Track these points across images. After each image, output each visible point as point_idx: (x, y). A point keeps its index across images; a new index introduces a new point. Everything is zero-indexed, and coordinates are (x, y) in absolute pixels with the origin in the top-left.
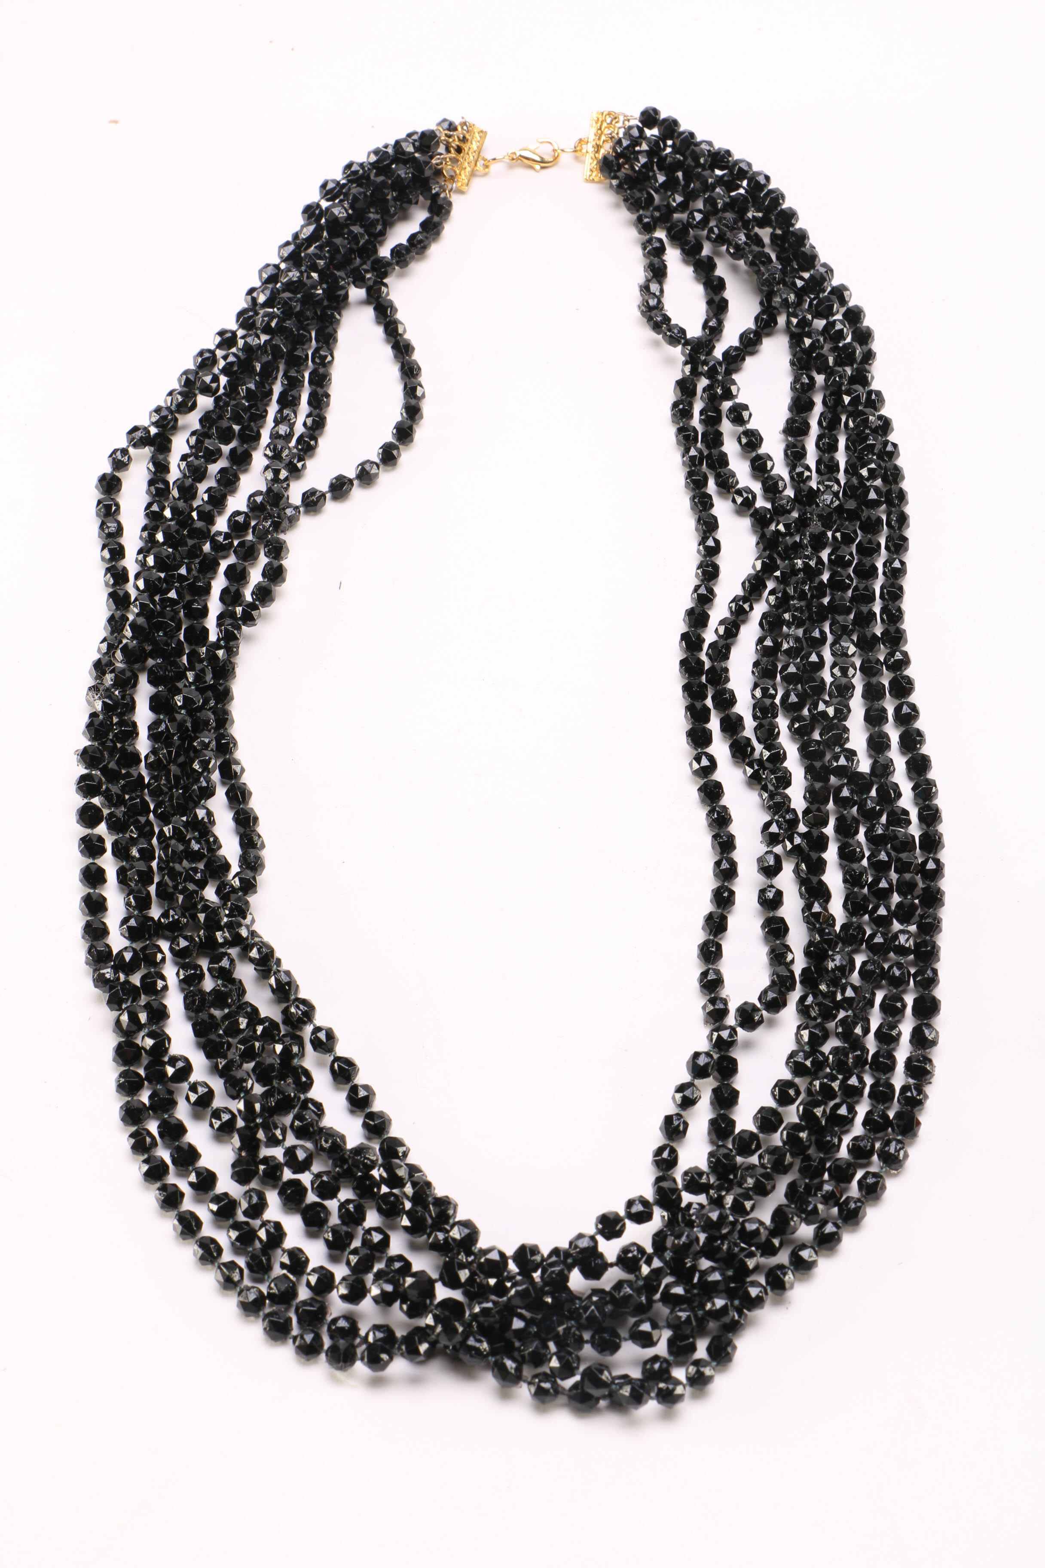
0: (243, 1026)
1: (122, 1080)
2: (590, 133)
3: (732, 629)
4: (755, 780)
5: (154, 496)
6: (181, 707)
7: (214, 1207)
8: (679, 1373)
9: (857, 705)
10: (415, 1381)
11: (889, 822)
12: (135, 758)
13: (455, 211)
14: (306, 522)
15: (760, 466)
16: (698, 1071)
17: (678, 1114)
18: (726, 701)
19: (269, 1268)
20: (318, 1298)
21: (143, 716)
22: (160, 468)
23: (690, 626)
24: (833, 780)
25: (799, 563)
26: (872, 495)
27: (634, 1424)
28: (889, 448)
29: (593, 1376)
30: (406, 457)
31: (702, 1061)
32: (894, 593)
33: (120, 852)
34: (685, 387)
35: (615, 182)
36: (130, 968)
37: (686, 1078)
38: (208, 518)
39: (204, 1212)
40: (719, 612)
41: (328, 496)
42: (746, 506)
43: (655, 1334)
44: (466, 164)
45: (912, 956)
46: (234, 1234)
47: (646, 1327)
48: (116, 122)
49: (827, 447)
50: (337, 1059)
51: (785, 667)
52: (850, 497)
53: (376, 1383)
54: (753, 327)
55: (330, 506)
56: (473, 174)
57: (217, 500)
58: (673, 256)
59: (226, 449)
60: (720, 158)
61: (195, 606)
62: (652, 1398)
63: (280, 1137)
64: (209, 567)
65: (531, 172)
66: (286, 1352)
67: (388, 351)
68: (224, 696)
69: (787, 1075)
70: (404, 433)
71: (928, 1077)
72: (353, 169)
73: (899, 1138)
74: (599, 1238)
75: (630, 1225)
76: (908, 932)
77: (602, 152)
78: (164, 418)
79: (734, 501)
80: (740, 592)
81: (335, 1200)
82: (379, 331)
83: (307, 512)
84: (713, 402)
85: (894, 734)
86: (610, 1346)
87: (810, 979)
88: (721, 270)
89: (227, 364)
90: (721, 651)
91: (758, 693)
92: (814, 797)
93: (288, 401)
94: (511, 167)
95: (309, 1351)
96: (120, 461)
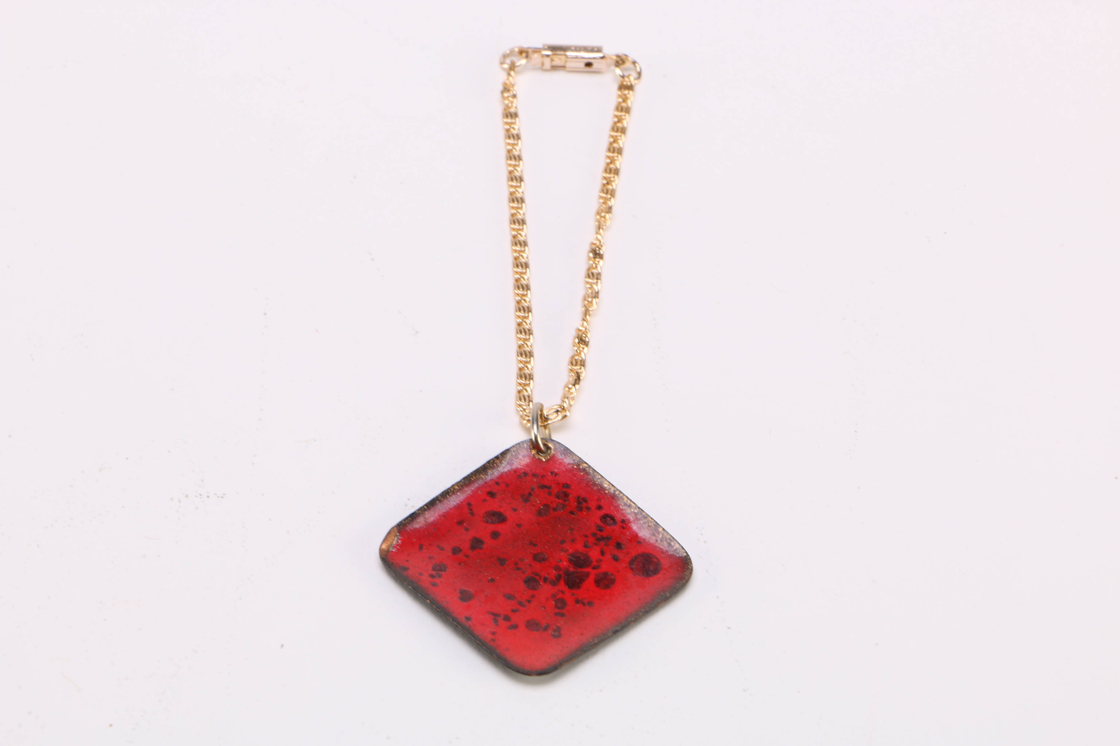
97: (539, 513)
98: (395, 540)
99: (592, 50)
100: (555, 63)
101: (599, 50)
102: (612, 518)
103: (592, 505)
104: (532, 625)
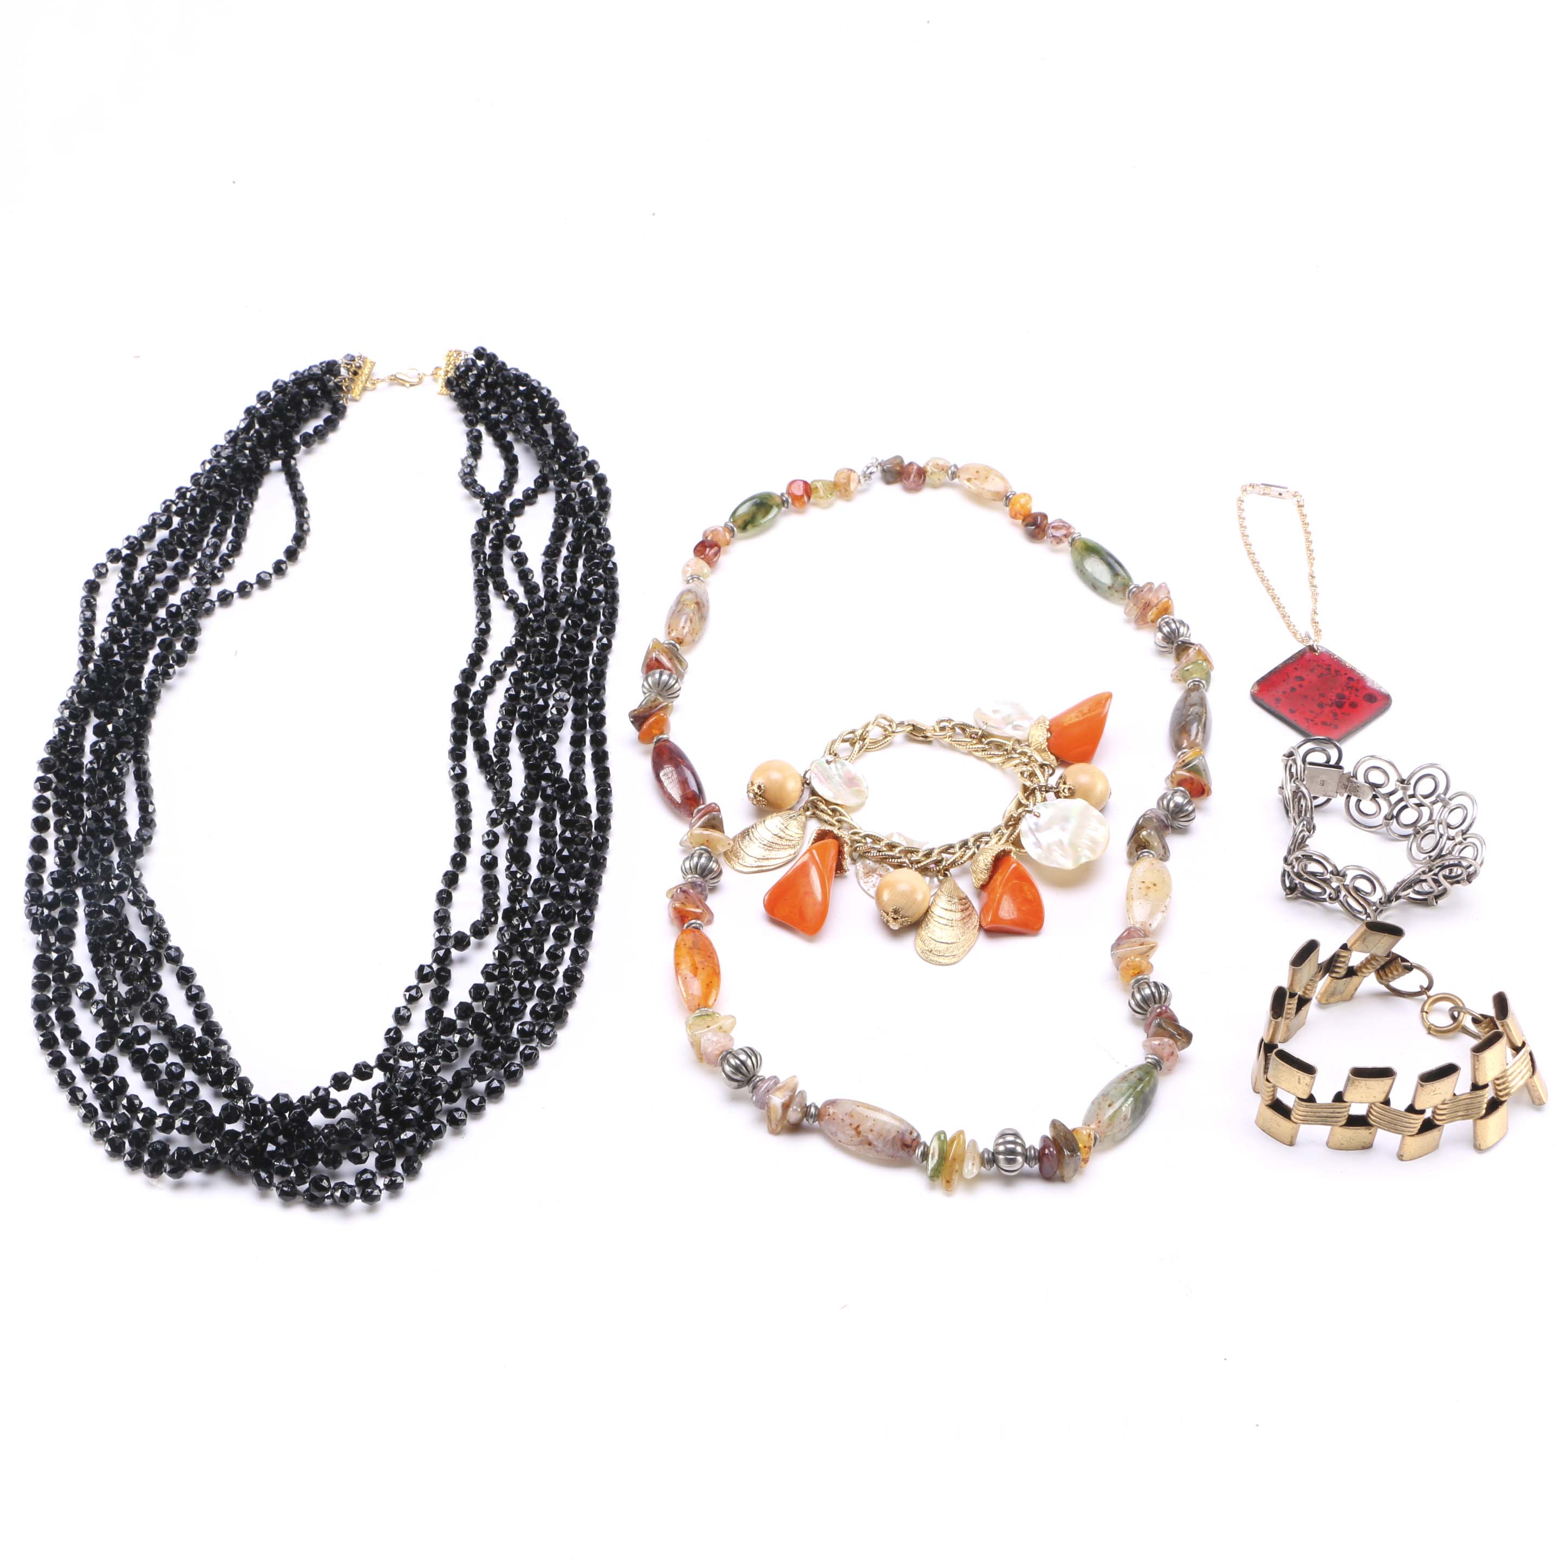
0: (119, 945)
1: (35, 981)
2: (442, 363)
3: (490, 684)
4: (491, 782)
5: (120, 595)
6: (111, 732)
7: (83, 1066)
8: (381, 1182)
9: (566, 733)
10: (204, 1185)
11: (577, 812)
12: (80, 766)
13: (349, 412)
14: (219, 612)
15: (524, 576)
16: (423, 975)
17: (405, 1007)
18: (479, 731)
19: (116, 1108)
20: (145, 1129)
21: (90, 738)
22: (127, 575)
23: (463, 680)
24: (543, 783)
25: (538, 639)
26: (595, 596)
27: (349, 1215)
28: (610, 565)
29: (316, 1183)
30: (292, 570)
31: (427, 970)
32: (602, 661)
33: (58, 828)
34: (482, 526)
35: (454, 394)
36: (51, 906)
37: (414, 982)
38: (153, 609)
39: (77, 1071)
40: (485, 671)
41: (236, 595)
42: (512, 603)
43: (364, 1155)
44: (360, 382)
45: (579, 901)
46: (94, 1085)
47: (358, 1150)
48: (138, 357)
49: (571, 564)
50: (182, 968)
51: (521, 708)
52: (581, 597)
53: (179, 1186)
54: (533, 486)
55: (237, 601)
56: (365, 389)
57: (161, 597)
58: (488, 443)
59: (170, 564)
60: (521, 379)
61: (134, 666)
62: (357, 1198)
63: (129, 1020)
64: (149, 641)
65: (402, 388)
66: (119, 1166)
67: (290, 502)
68: (144, 726)
69: (481, 980)
70: (291, 554)
71: (579, 982)
72: (278, 384)
73: (552, 1023)
74: (332, 1090)
75: (355, 1081)
76: (577, 885)
77: (449, 375)
78: (131, 543)
79: (504, 599)
80: (500, 659)
81: (164, 1063)
82: (286, 488)
83: (221, 605)
84: (499, 535)
85: (588, 752)
86: (334, 1162)
87: (508, 915)
88: (518, 450)
89: (178, 508)
90: (481, 698)
91: (500, 726)
92: (529, 795)
93: (219, 534)
94: (391, 385)
95: (134, 1164)
96: (101, 571)
97: (1319, 677)
98: (1256, 688)
99: (1283, 488)
100: (1266, 492)
101: (1286, 488)
102: (1352, 679)
103: (1343, 673)
104: (1324, 723)
